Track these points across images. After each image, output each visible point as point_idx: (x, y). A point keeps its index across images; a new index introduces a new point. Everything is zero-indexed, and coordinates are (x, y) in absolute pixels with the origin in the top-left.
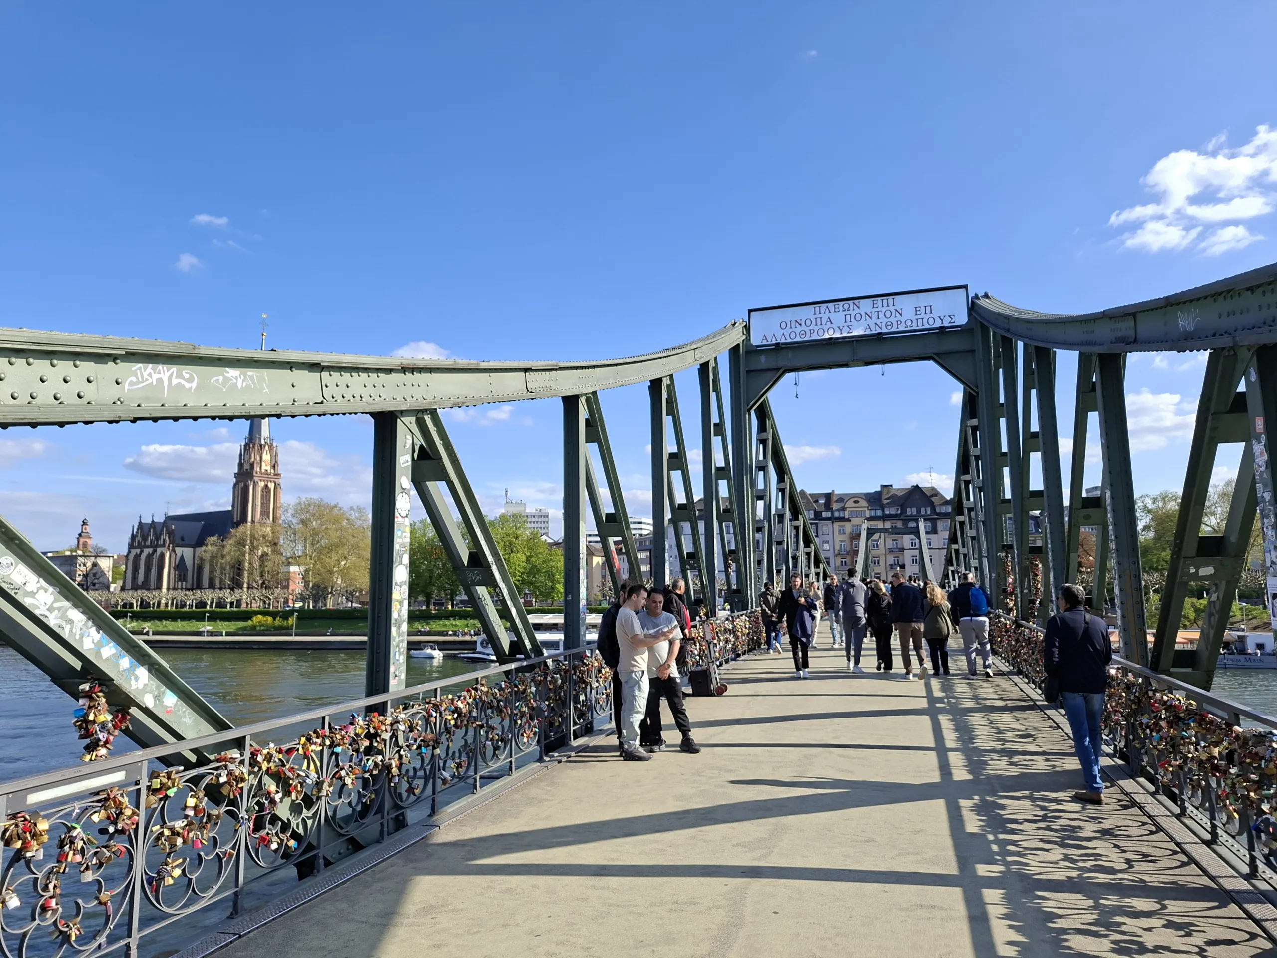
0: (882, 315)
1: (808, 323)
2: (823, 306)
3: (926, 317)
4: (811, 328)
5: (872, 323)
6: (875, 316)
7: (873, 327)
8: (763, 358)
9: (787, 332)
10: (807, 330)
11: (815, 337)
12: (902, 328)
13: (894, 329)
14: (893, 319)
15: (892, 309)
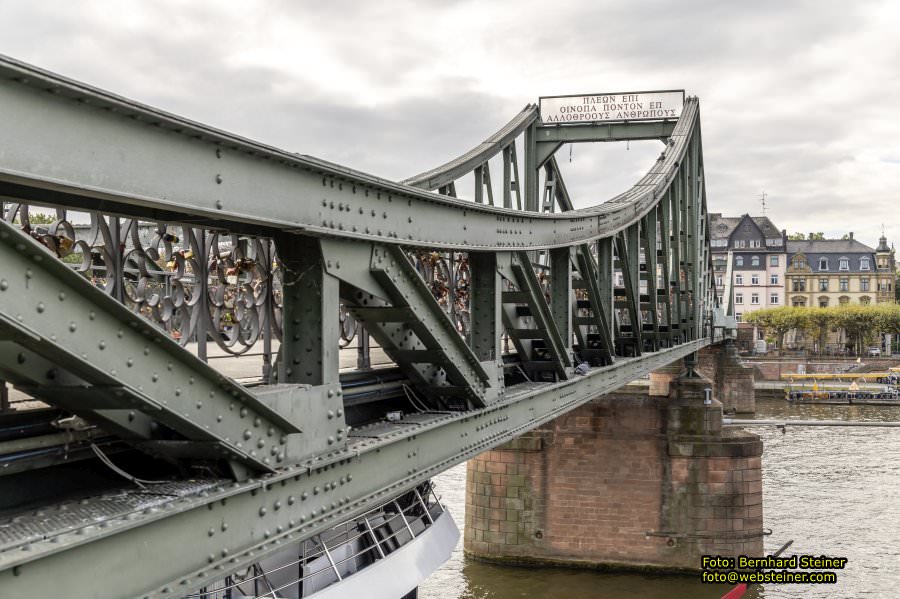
0: (628, 107)
1: (580, 109)
2: (590, 98)
3: (657, 110)
4: (582, 112)
5: (622, 112)
6: (624, 107)
7: (623, 114)
8: (548, 133)
9: (565, 114)
10: (579, 114)
11: (584, 119)
12: (641, 117)
13: (636, 118)
14: (636, 110)
15: (635, 102)
